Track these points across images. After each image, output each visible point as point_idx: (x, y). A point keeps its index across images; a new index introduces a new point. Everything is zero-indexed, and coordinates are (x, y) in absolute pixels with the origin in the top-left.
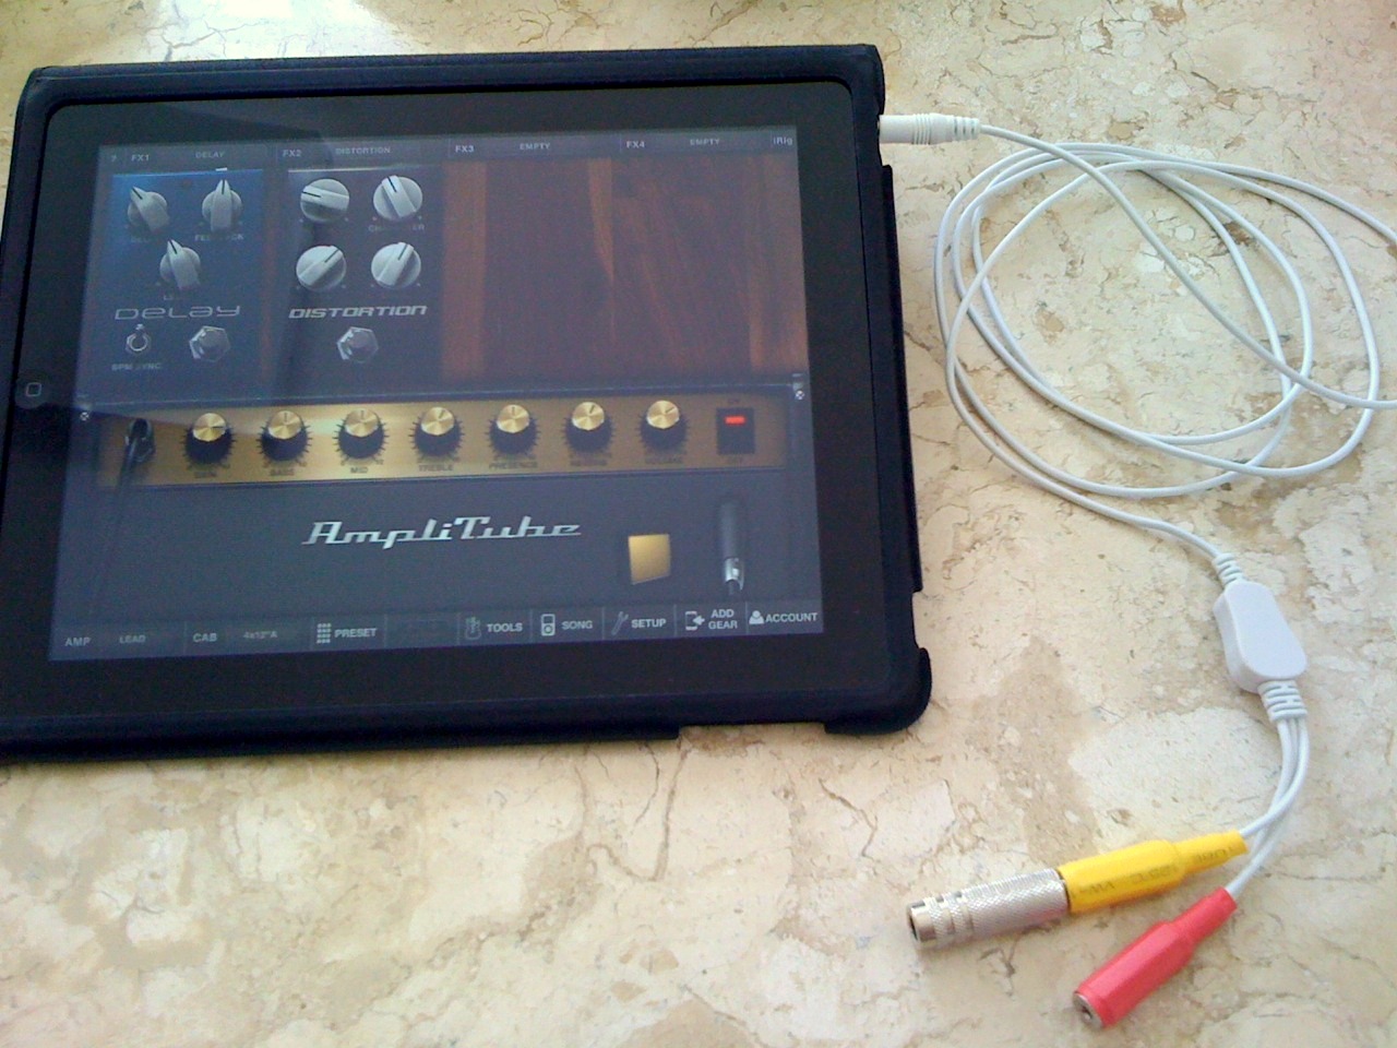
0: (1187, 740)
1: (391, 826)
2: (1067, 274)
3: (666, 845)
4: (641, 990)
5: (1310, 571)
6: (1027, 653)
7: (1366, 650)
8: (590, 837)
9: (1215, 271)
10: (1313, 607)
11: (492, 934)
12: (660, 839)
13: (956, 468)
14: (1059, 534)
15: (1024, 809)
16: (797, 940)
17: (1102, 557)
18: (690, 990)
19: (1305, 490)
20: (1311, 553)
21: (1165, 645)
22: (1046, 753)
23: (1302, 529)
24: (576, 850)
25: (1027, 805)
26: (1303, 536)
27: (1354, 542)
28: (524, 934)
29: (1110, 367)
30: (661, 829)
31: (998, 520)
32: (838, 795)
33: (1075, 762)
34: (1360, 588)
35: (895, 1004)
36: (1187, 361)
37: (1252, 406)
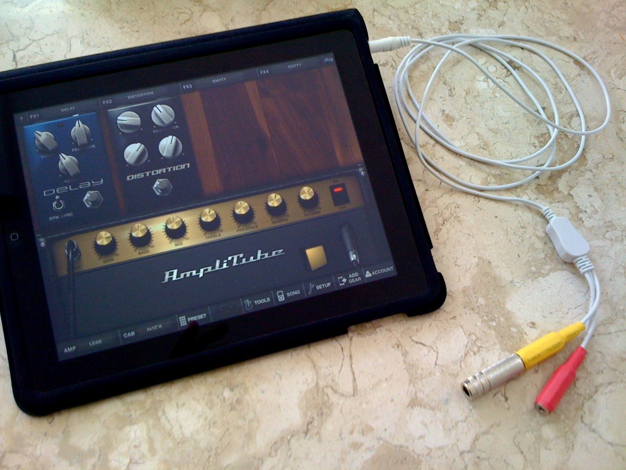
0: (549, 288)
1: (235, 399)
2: (450, 95)
3: (355, 380)
4: (362, 444)
5: (578, 207)
6: (478, 265)
7: (607, 235)
8: (322, 384)
9: (508, 84)
10: (583, 221)
11: (292, 436)
12: (351, 377)
13: (428, 190)
14: (477, 211)
15: (494, 331)
16: (419, 407)
17: (496, 217)
18: (382, 439)
19: (567, 173)
20: (576, 199)
21: (531, 249)
22: (496, 305)
23: (570, 190)
24: (318, 391)
25: (495, 328)
26: (571, 192)
27: (591, 191)
28: (306, 432)
29: (478, 134)
30: (351, 374)
31: (451, 209)
32: (419, 342)
33: (509, 306)
34: (598, 210)
35: (465, 424)
36: (507, 126)
37: (538, 141)
